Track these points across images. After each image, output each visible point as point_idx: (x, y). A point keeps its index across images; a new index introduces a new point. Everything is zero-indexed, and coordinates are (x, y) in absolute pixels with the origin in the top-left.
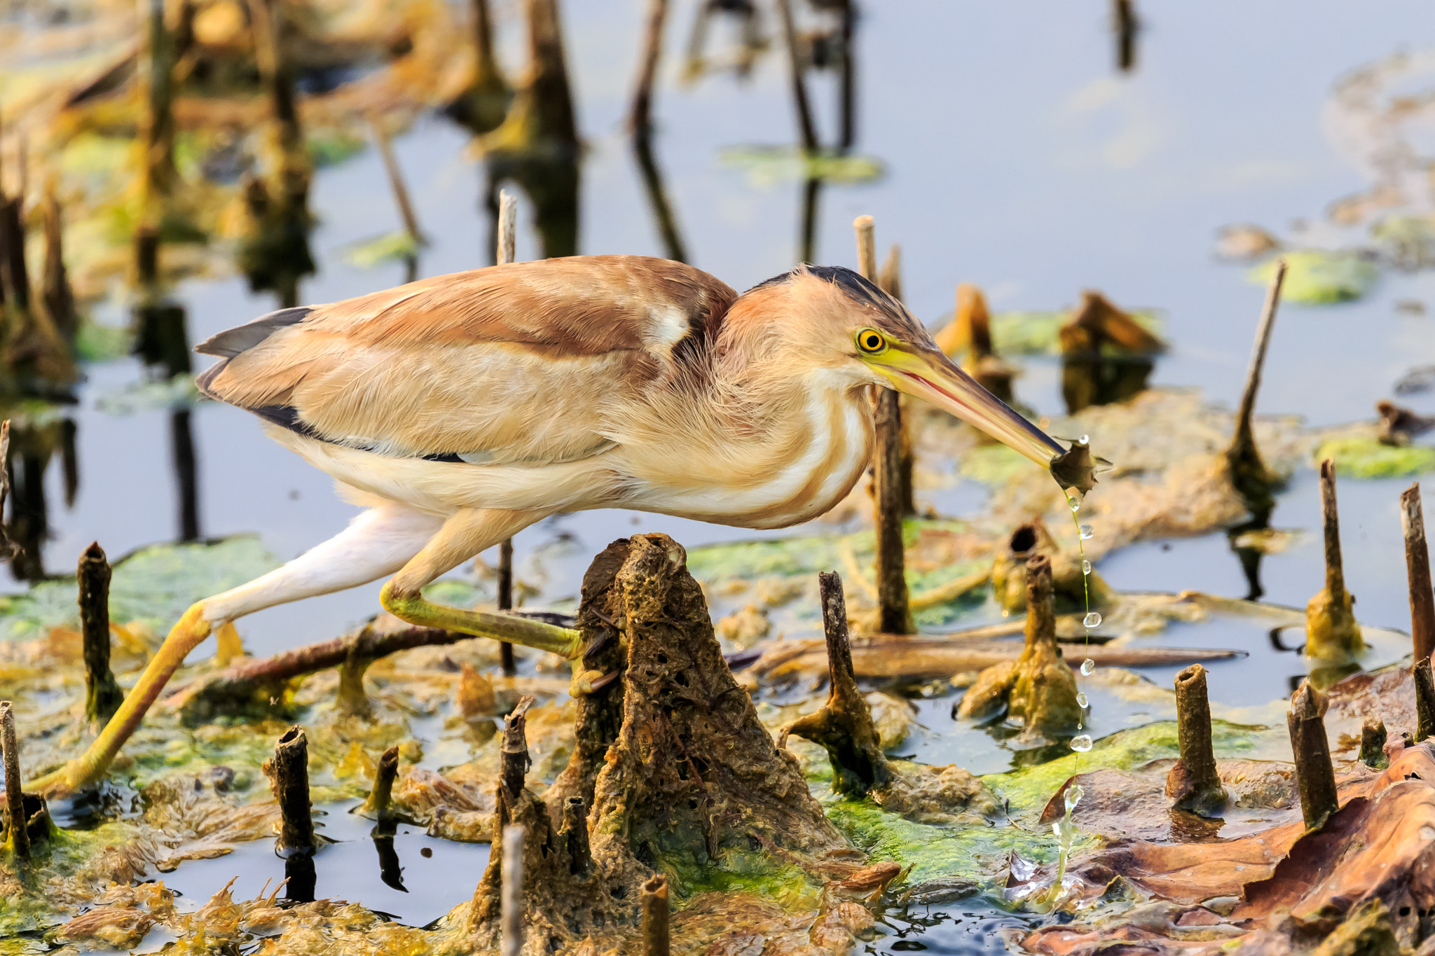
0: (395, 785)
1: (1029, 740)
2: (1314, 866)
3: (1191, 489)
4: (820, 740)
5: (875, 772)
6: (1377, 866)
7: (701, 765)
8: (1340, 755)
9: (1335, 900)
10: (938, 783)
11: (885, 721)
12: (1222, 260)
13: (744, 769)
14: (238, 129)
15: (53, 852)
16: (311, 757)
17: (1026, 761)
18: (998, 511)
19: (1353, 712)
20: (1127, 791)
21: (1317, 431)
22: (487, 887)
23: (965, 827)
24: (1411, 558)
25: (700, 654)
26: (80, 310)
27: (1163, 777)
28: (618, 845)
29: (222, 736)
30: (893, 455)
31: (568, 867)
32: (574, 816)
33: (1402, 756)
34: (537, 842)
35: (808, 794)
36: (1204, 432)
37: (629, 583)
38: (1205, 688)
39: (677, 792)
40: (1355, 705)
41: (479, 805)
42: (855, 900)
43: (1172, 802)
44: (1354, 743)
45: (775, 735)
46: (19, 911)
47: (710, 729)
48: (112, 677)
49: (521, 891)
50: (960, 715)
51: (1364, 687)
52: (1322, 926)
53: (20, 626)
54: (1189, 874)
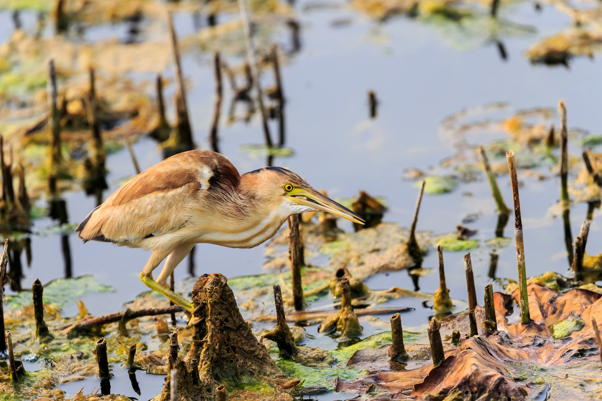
0: (135, 357)
1: (343, 339)
2: (437, 379)
3: (395, 255)
4: (275, 340)
5: (293, 350)
6: (458, 378)
7: (234, 348)
8: (445, 342)
9: (444, 389)
10: (313, 353)
11: (295, 333)
12: (405, 180)
13: (248, 349)
14: (81, 142)
15: (25, 379)
16: (108, 348)
17: (342, 346)
18: (332, 264)
19: (449, 328)
20: (375, 355)
21: (437, 236)
22: (166, 389)
23: (322, 368)
24: (468, 277)
25: (232, 312)
26: (31, 202)
27: (386, 350)
28: (208, 375)
29: (80, 342)
30: (297, 247)
31: (192, 382)
32: (194, 366)
33: (465, 342)
34: (182, 375)
35: (269, 357)
36: (400, 237)
37: (208, 289)
38: (400, 321)
39: (226, 357)
40: (450, 325)
41: (163, 363)
42: (286, 392)
43: (390, 358)
44: (450, 338)
45: (259, 338)
46: (14, 398)
47: (237, 337)
48: (44, 323)
49: (177, 390)
50: (320, 331)
51: (453, 320)
52: (439, 398)
53: (15, 306)
54: (396, 382)
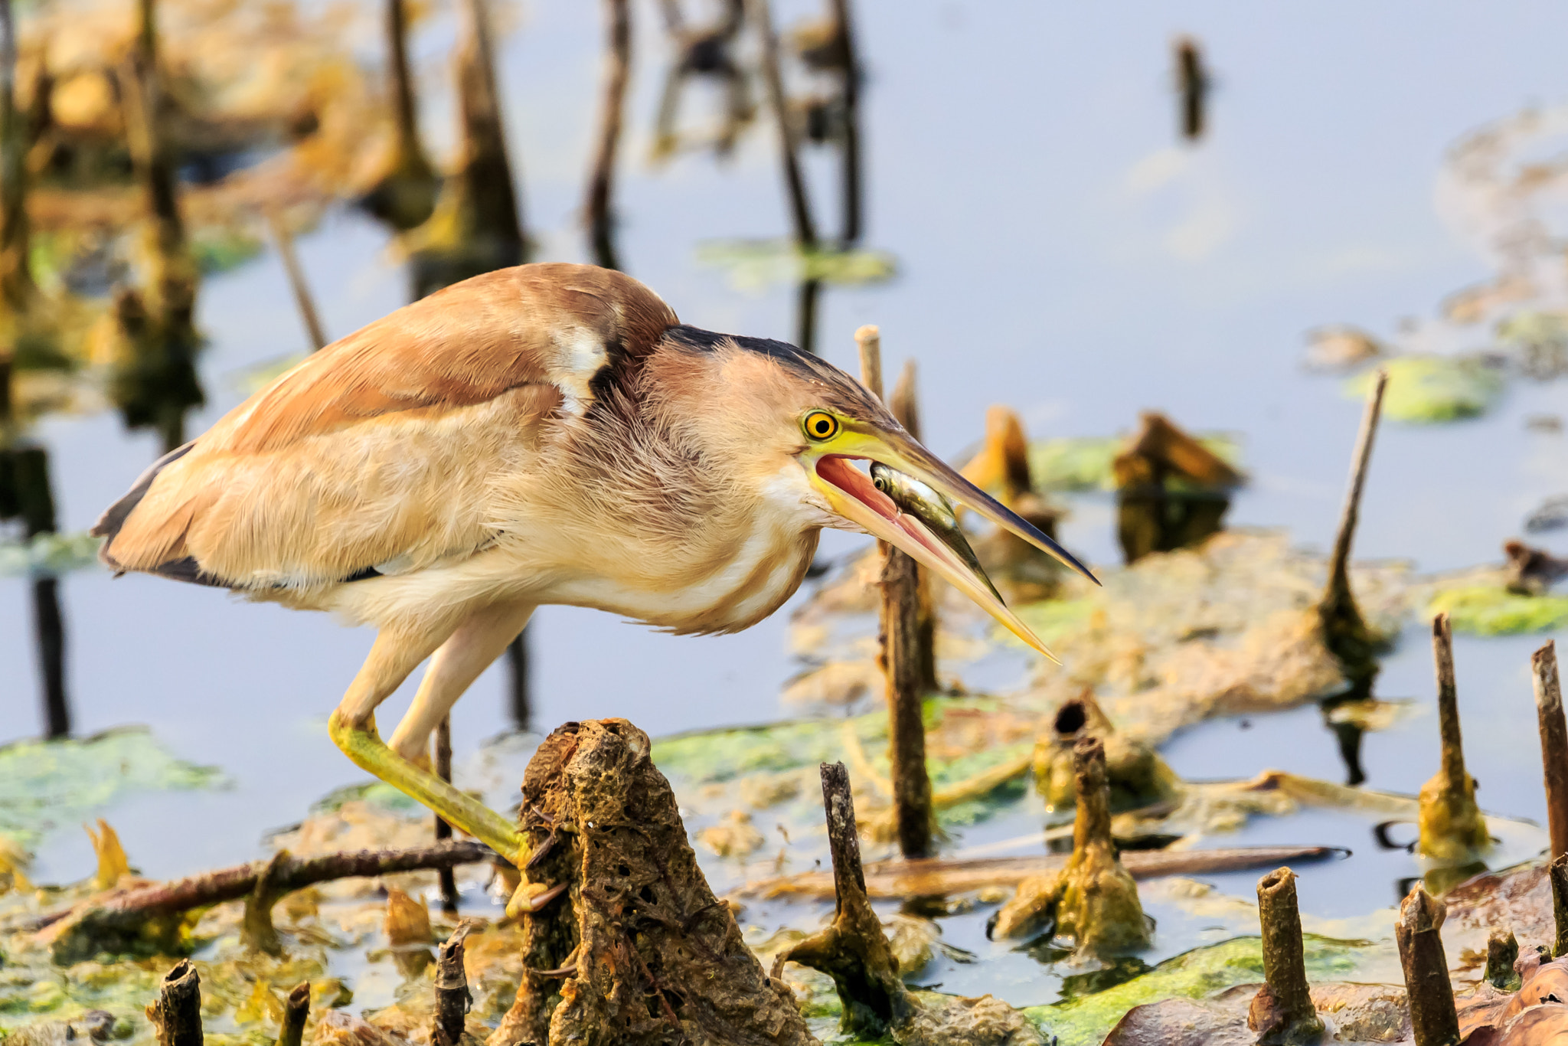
0: (307, 1032)
1: (1080, 963)
3: (1275, 652)
4: (826, 968)
5: (893, 1006)
7: (676, 1000)
8: (1461, 974)
10: (970, 1017)
11: (900, 941)
12: (1314, 371)
13: (727, 1003)
14: (107, 229)
16: (206, 999)
18: (1039, 684)
19: (1477, 921)
20: (1201, 1023)
21: (1431, 579)
24: (1546, 731)
25: (670, 864)
27: (1244, 1006)
29: (100, 975)
30: (909, 620)
33: (1537, 975)
35: (806, 1031)
36: (1295, 584)
37: (581, 779)
38: (1294, 896)
39: (647, 1033)
40: (1480, 913)
43: (1256, 1036)
44: (1479, 959)
45: (767, 963)
47: (685, 955)
50: (997, 932)
51: (1491, 891)
